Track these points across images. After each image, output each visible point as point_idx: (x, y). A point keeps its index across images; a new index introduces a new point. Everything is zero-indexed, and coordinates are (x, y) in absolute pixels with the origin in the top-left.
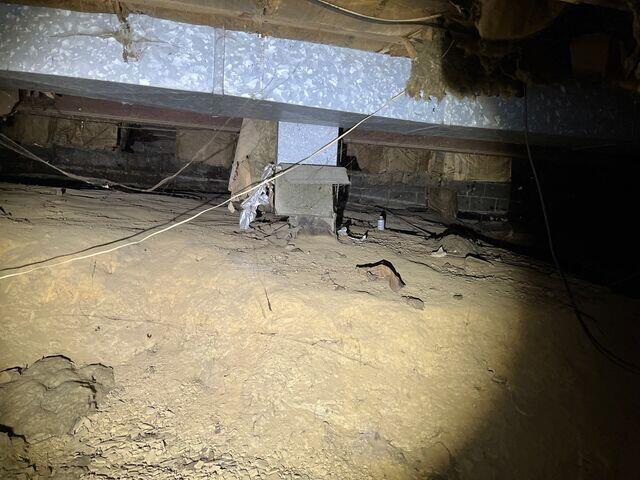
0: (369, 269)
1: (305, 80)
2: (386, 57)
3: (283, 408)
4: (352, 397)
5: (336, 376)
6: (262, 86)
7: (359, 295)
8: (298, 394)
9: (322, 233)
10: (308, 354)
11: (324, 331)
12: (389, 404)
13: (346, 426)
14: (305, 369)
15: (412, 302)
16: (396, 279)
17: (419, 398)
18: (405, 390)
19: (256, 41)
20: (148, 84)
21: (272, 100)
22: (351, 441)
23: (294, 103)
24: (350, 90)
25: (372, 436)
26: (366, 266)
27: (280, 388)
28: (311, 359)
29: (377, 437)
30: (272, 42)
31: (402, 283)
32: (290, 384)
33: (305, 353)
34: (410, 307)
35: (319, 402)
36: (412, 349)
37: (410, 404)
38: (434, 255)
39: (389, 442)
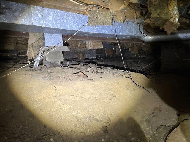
0: (77, 74)
1: (57, 21)
2: (78, 15)
3: (63, 116)
4: (82, 108)
5: (76, 104)
6: (45, 22)
7: (78, 81)
8: (67, 111)
9: (57, 66)
10: (67, 99)
11: (70, 92)
12: (91, 108)
13: (82, 116)
14: (67, 104)
15: (91, 80)
16: (85, 76)
17: (98, 105)
18: (94, 103)
19: (41, 9)
20: (7, 22)
21: (48, 27)
22: (84, 120)
23: (55, 28)
24: (70, 24)
25: (89, 117)
26: (76, 73)
27: (62, 111)
28: (68, 101)
29: (90, 117)
30: (46, 9)
31: (87, 76)
32: (64, 109)
33: (66, 99)
34: (91, 82)
35: (73, 112)
36: (94, 92)
37: (96, 107)
38: (88, 69)
39: (93, 117)
